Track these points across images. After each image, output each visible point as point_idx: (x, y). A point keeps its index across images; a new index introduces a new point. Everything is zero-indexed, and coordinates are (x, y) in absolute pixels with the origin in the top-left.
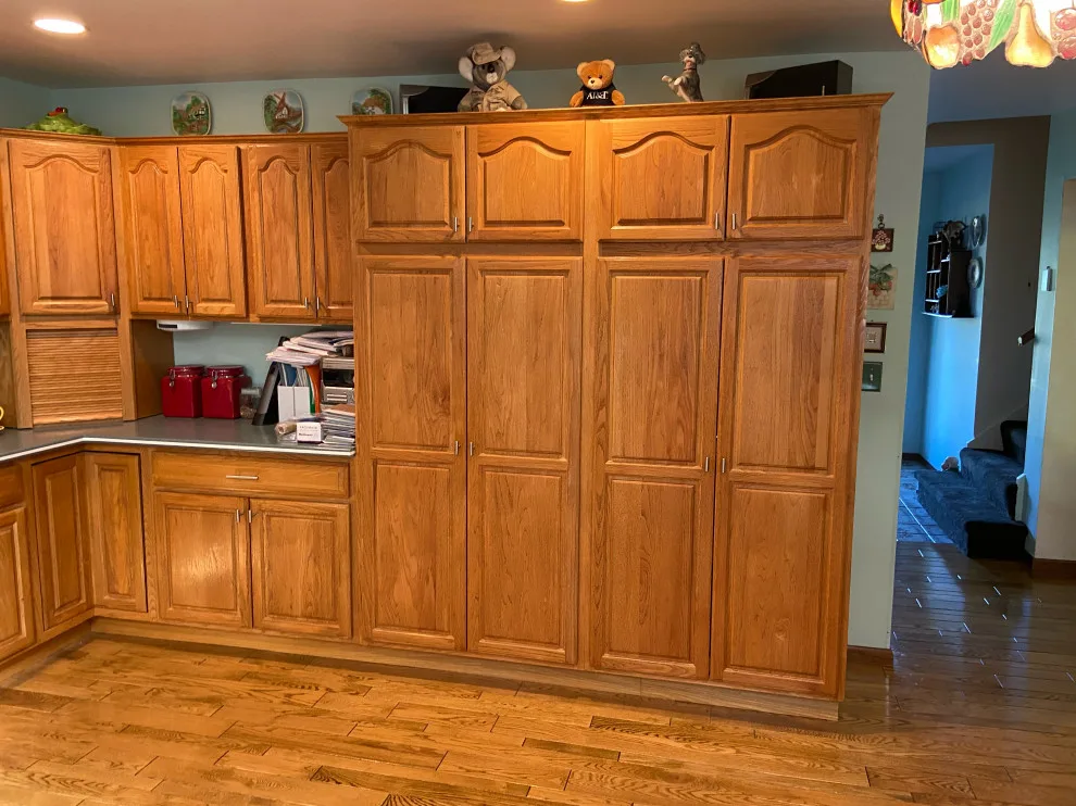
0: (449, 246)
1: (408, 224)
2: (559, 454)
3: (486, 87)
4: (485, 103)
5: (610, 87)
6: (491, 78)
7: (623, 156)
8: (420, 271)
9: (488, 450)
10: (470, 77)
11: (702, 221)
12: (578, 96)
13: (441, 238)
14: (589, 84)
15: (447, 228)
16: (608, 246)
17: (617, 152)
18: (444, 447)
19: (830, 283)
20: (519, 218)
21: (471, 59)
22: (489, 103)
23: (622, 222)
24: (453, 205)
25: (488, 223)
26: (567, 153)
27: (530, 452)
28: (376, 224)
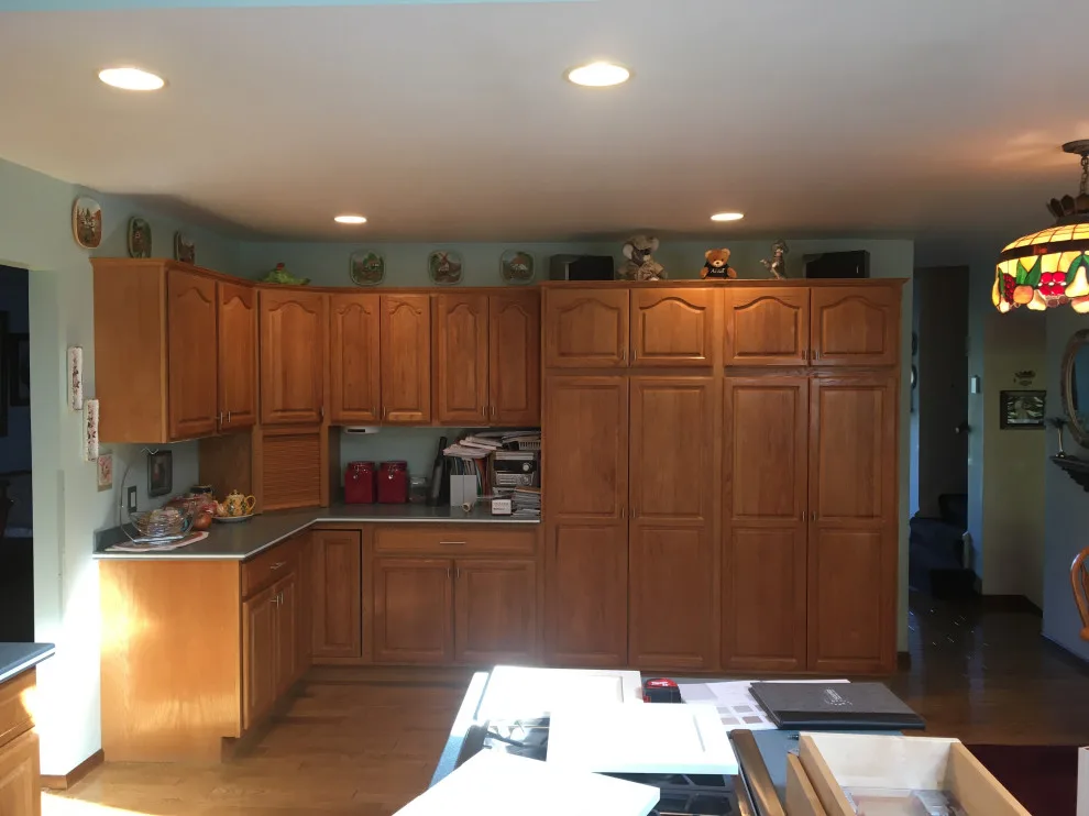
0: (616, 369)
1: (586, 354)
2: (697, 514)
3: (640, 264)
4: (640, 274)
5: (725, 266)
6: (646, 258)
7: (740, 311)
8: (595, 387)
9: (644, 514)
10: (630, 256)
11: (794, 353)
12: (704, 272)
13: (612, 363)
14: (715, 264)
15: (615, 358)
16: (731, 369)
17: (736, 308)
18: (611, 513)
19: (878, 394)
20: (668, 351)
21: (633, 245)
22: (643, 273)
23: (740, 354)
24: (620, 341)
25: (645, 354)
26: (702, 308)
27: (676, 514)
28: (563, 354)
